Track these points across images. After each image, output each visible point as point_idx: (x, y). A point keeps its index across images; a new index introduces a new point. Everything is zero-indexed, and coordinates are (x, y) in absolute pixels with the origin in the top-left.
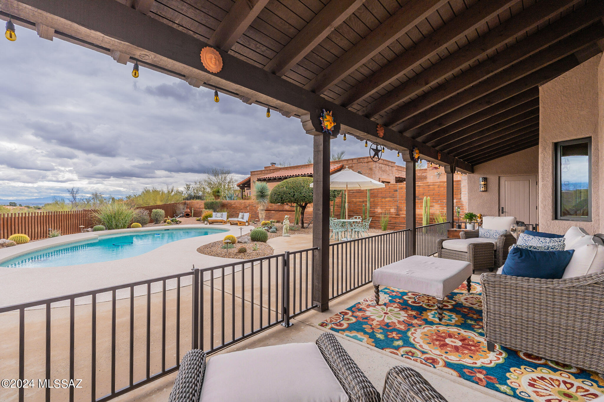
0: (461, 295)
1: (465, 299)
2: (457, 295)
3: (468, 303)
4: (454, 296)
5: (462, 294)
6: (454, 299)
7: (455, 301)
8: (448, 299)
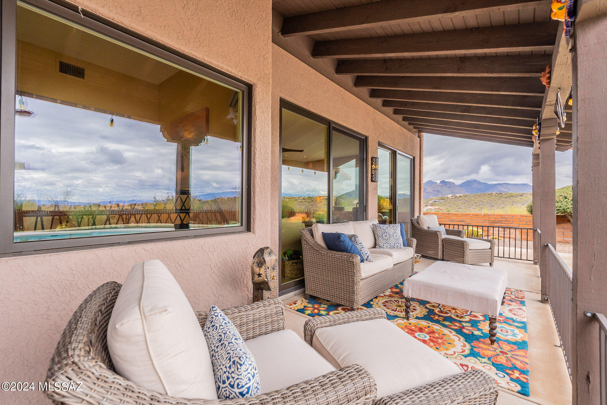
0: (419, 316)
1: (415, 310)
2: (423, 316)
3: (414, 305)
4: (427, 314)
5: (417, 318)
6: (428, 310)
7: (426, 308)
8: (434, 310)
